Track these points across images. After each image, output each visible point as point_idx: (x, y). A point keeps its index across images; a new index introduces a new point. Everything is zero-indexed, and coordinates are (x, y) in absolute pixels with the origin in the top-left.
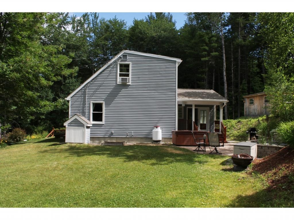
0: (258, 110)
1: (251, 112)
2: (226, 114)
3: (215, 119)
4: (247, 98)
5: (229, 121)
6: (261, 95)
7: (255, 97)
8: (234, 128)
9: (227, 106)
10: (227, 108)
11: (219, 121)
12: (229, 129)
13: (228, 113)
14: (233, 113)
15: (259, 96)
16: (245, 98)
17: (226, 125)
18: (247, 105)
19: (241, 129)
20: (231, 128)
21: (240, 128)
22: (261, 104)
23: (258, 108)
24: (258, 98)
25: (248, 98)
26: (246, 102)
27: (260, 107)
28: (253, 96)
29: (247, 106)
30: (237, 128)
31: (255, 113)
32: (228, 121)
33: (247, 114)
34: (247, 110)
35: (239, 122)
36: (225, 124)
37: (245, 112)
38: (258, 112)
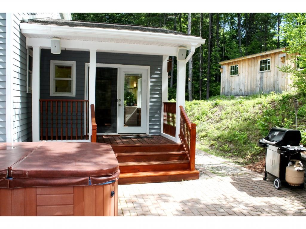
0: (246, 84)
1: (233, 88)
2: (190, 92)
3: (165, 99)
4: (225, 64)
5: (197, 104)
6: (254, 58)
7: (242, 63)
8: (209, 118)
9: (192, 81)
10: (192, 84)
11: (175, 104)
12: (198, 119)
13: (192, 91)
14: (200, 92)
15: (249, 59)
16: (223, 64)
17: (190, 111)
18: (226, 76)
19: (224, 121)
20: (202, 118)
21: (222, 119)
22: (252, 75)
23: (247, 82)
24: (246, 64)
25: (228, 64)
26: (225, 72)
27: (250, 79)
28: (237, 61)
29: (226, 78)
30: (213, 118)
31: (241, 90)
32: (195, 104)
33: (226, 91)
34: (226, 84)
35: (216, 105)
36: (189, 108)
37: (223, 88)
38: (246, 88)
